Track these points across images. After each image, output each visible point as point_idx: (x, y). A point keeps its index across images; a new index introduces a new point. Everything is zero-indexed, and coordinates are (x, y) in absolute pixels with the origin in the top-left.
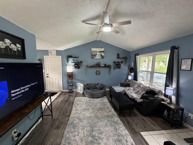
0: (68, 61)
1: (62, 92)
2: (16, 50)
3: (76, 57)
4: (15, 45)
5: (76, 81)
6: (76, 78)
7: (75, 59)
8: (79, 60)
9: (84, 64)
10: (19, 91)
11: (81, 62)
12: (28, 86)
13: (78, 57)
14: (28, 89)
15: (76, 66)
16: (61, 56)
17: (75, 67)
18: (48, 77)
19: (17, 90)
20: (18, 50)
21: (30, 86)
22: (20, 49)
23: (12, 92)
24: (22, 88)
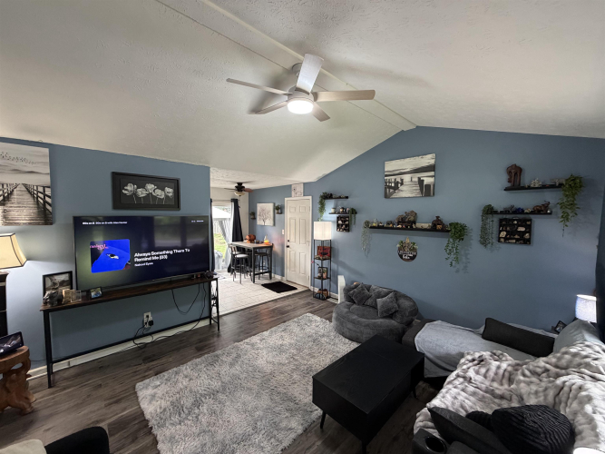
0: (322, 208)
1: (309, 290)
2: (163, 197)
3: (340, 198)
4: (163, 190)
5: (341, 269)
6: (341, 258)
7: (340, 201)
8: (349, 204)
9: (360, 219)
10: (148, 257)
11: (354, 212)
12: (167, 252)
13: (347, 197)
14: (166, 257)
15: (340, 222)
16: (310, 197)
17: (338, 225)
18: (288, 247)
19: (144, 254)
20: (167, 197)
21: (171, 252)
22: (170, 195)
23: (136, 255)
24: (153, 253)
